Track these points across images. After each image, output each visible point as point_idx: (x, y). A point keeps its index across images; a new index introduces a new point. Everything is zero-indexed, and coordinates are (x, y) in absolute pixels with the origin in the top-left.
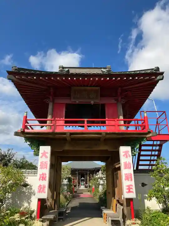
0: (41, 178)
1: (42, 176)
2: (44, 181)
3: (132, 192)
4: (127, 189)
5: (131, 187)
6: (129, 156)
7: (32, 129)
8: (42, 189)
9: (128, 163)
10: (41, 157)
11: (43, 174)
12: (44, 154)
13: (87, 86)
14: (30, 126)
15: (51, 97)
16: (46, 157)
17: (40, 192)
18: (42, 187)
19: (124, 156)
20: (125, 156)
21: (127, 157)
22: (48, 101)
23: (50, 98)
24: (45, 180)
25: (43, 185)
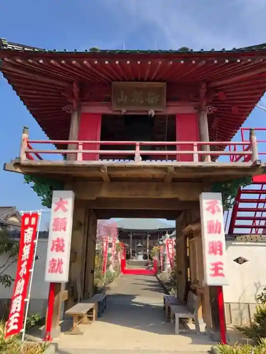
0: (55, 247)
1: (56, 243)
2: (60, 253)
3: (222, 274)
4: (213, 270)
5: (220, 266)
6: (219, 210)
7: (40, 159)
8: (56, 266)
9: (215, 222)
10: (56, 210)
11: (58, 240)
12: (61, 204)
13: (142, 80)
14: (36, 154)
15: (74, 102)
16: (65, 210)
17: (52, 272)
18: (57, 263)
19: (208, 209)
20: (211, 210)
21: (213, 212)
22: (69, 110)
23: (72, 104)
25: (59, 260)
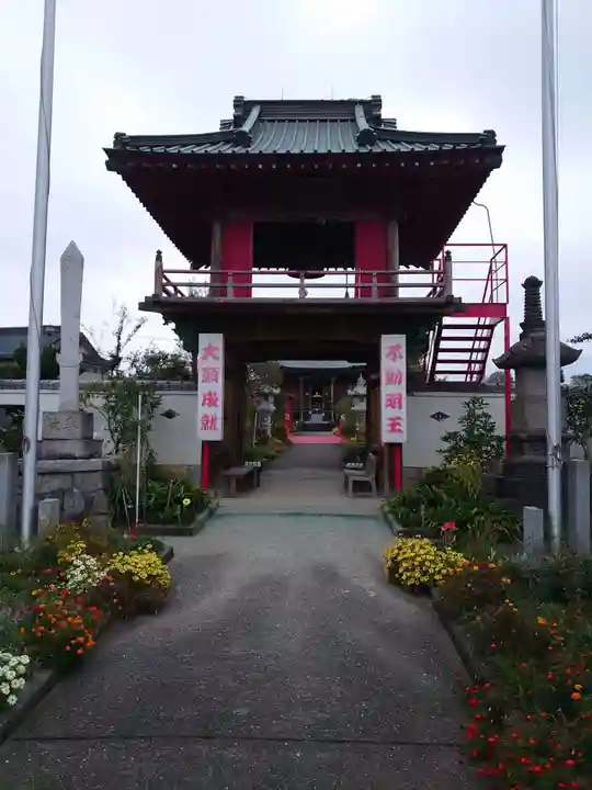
0: (207, 402)
1: (208, 397)
2: (213, 408)
3: (400, 431)
4: (389, 425)
5: (398, 421)
6: (401, 357)
8: (210, 423)
9: (395, 371)
11: (210, 393)
12: (210, 350)
16: (216, 358)
17: (205, 428)
18: (210, 419)
20: (391, 357)
21: (394, 360)
24: (216, 406)
25: (212, 415)
